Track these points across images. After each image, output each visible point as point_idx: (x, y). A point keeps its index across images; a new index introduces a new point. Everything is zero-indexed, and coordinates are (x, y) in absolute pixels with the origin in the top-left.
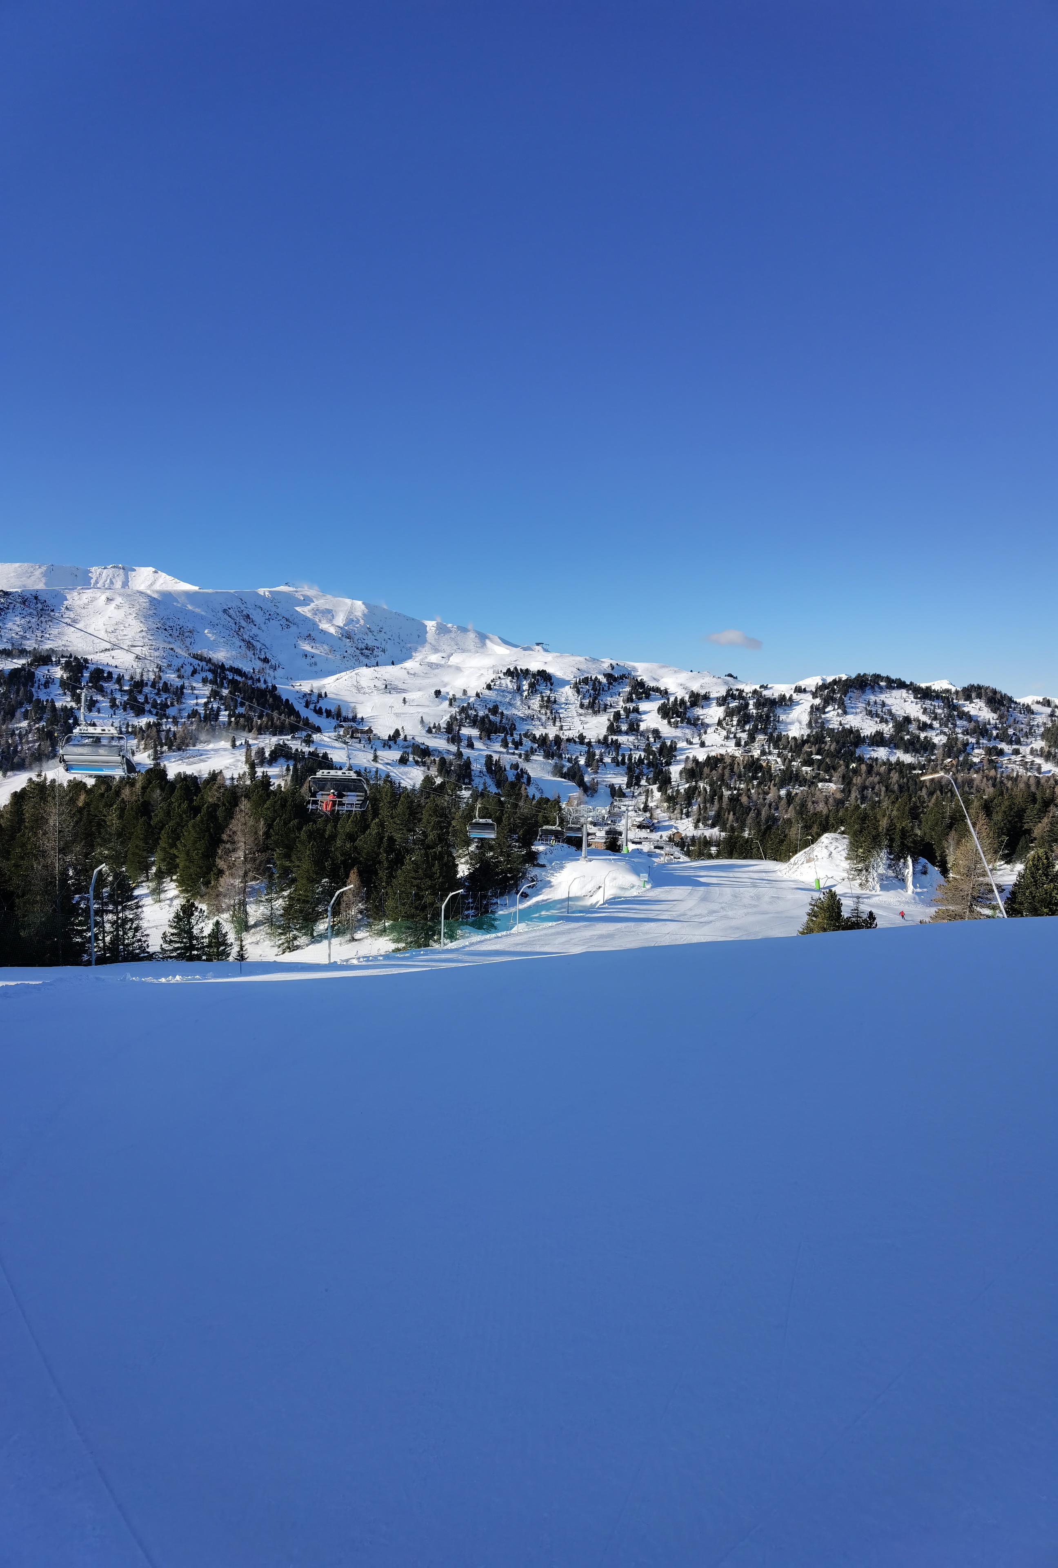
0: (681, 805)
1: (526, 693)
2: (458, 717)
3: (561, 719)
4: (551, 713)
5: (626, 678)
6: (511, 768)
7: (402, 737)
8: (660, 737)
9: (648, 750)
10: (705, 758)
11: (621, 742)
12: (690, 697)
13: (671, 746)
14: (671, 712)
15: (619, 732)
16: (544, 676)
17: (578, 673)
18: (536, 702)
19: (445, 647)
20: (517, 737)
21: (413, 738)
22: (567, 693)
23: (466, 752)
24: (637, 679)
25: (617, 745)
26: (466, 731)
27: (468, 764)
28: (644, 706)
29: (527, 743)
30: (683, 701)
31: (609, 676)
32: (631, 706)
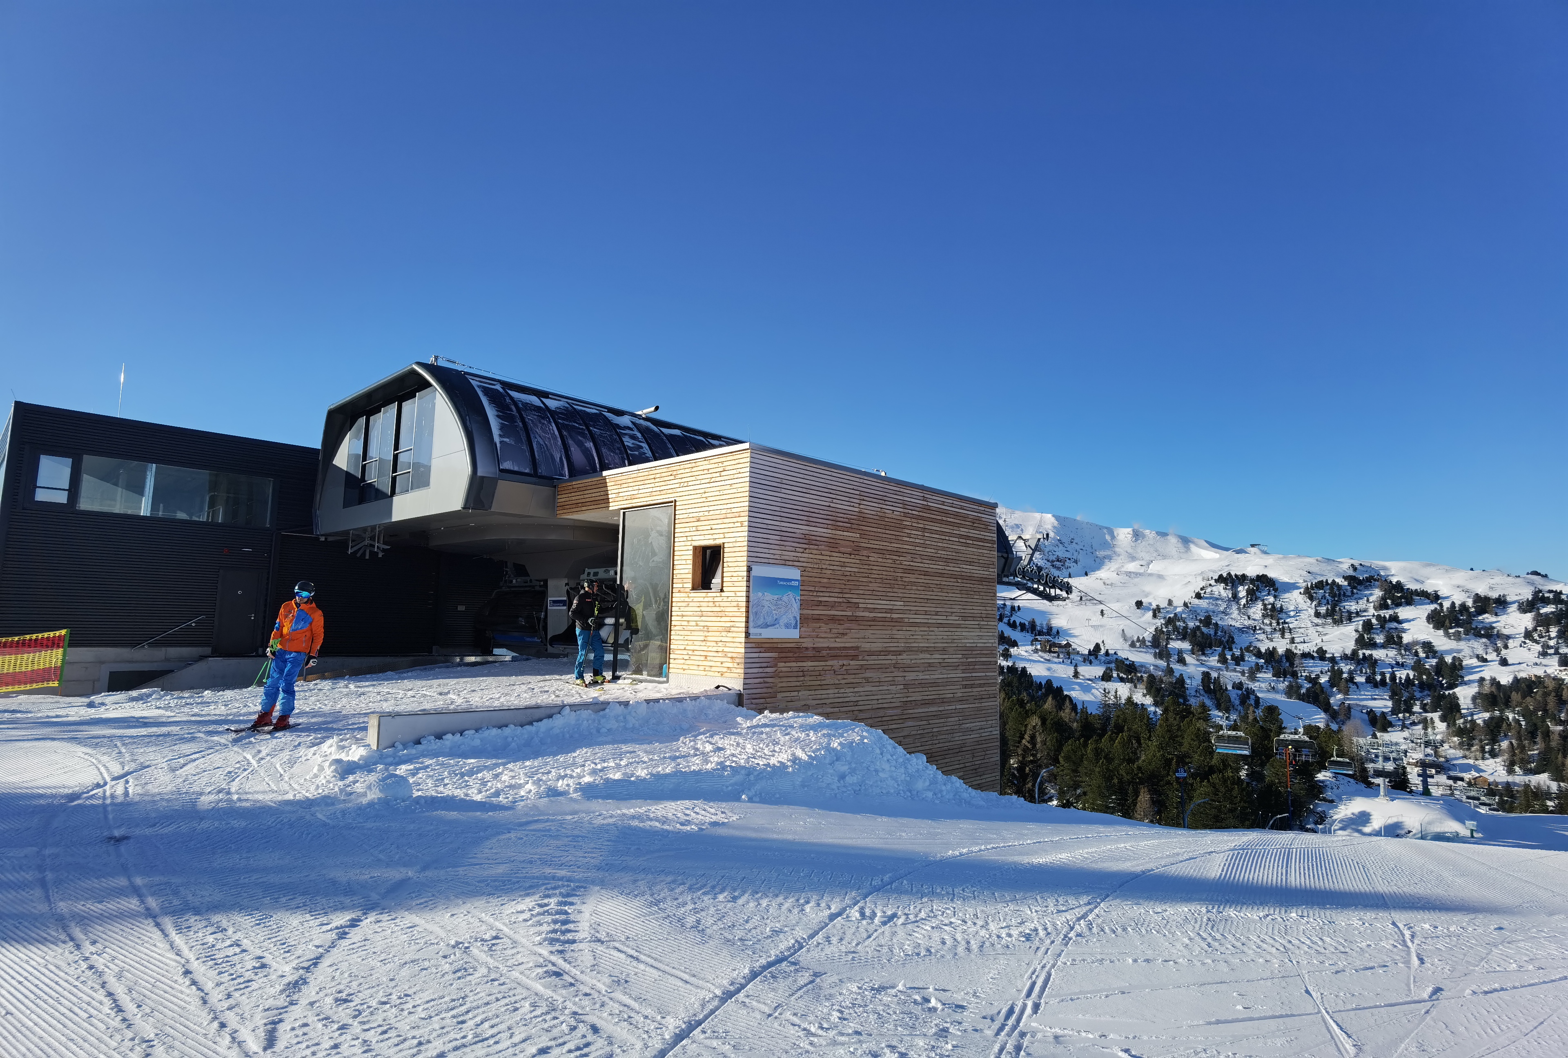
0: (1481, 741)
1: (1243, 601)
2: (1165, 630)
3: (1290, 630)
4: (1278, 624)
5: (1375, 580)
6: (1233, 687)
7: (1103, 651)
8: (1435, 652)
9: (1418, 666)
10: (1511, 681)
11: (1377, 657)
12: (1475, 602)
13: (1453, 664)
14: (1447, 621)
15: (1373, 645)
16: (1264, 583)
17: (1309, 577)
18: (1257, 610)
19: (1143, 554)
20: (1237, 653)
21: (1115, 653)
22: (1295, 600)
23: (1176, 667)
24: (1391, 582)
25: (1373, 663)
26: (1176, 645)
27: (1181, 681)
28: (1404, 612)
29: (1251, 659)
30: (1464, 607)
31: (1350, 579)
32: (1387, 613)
